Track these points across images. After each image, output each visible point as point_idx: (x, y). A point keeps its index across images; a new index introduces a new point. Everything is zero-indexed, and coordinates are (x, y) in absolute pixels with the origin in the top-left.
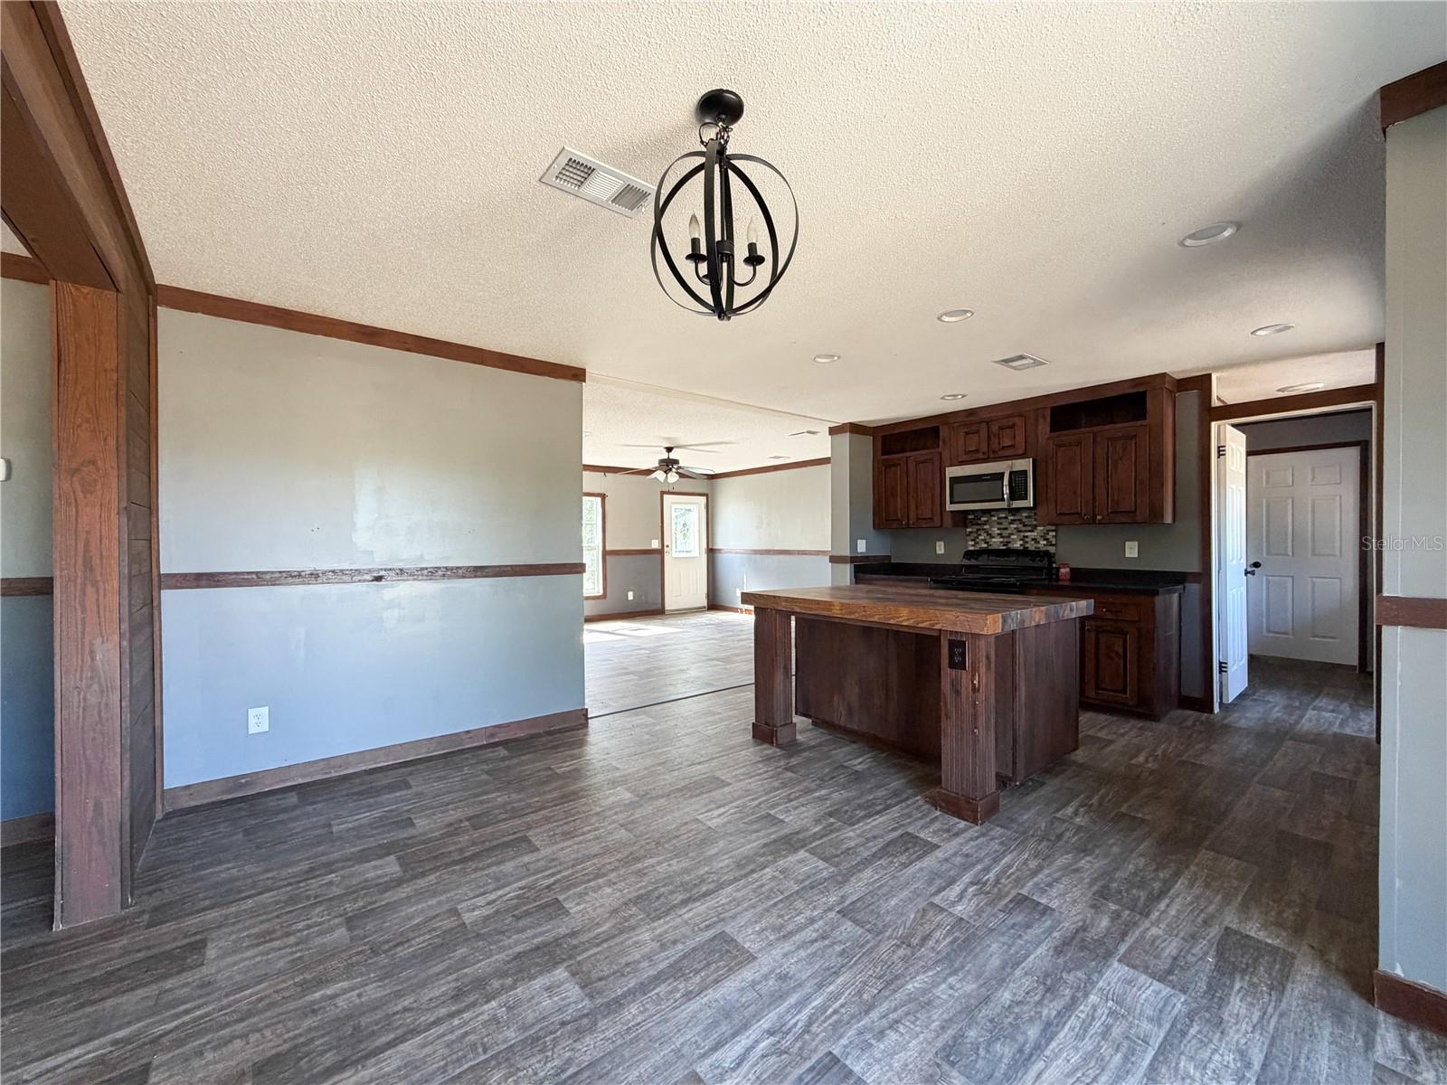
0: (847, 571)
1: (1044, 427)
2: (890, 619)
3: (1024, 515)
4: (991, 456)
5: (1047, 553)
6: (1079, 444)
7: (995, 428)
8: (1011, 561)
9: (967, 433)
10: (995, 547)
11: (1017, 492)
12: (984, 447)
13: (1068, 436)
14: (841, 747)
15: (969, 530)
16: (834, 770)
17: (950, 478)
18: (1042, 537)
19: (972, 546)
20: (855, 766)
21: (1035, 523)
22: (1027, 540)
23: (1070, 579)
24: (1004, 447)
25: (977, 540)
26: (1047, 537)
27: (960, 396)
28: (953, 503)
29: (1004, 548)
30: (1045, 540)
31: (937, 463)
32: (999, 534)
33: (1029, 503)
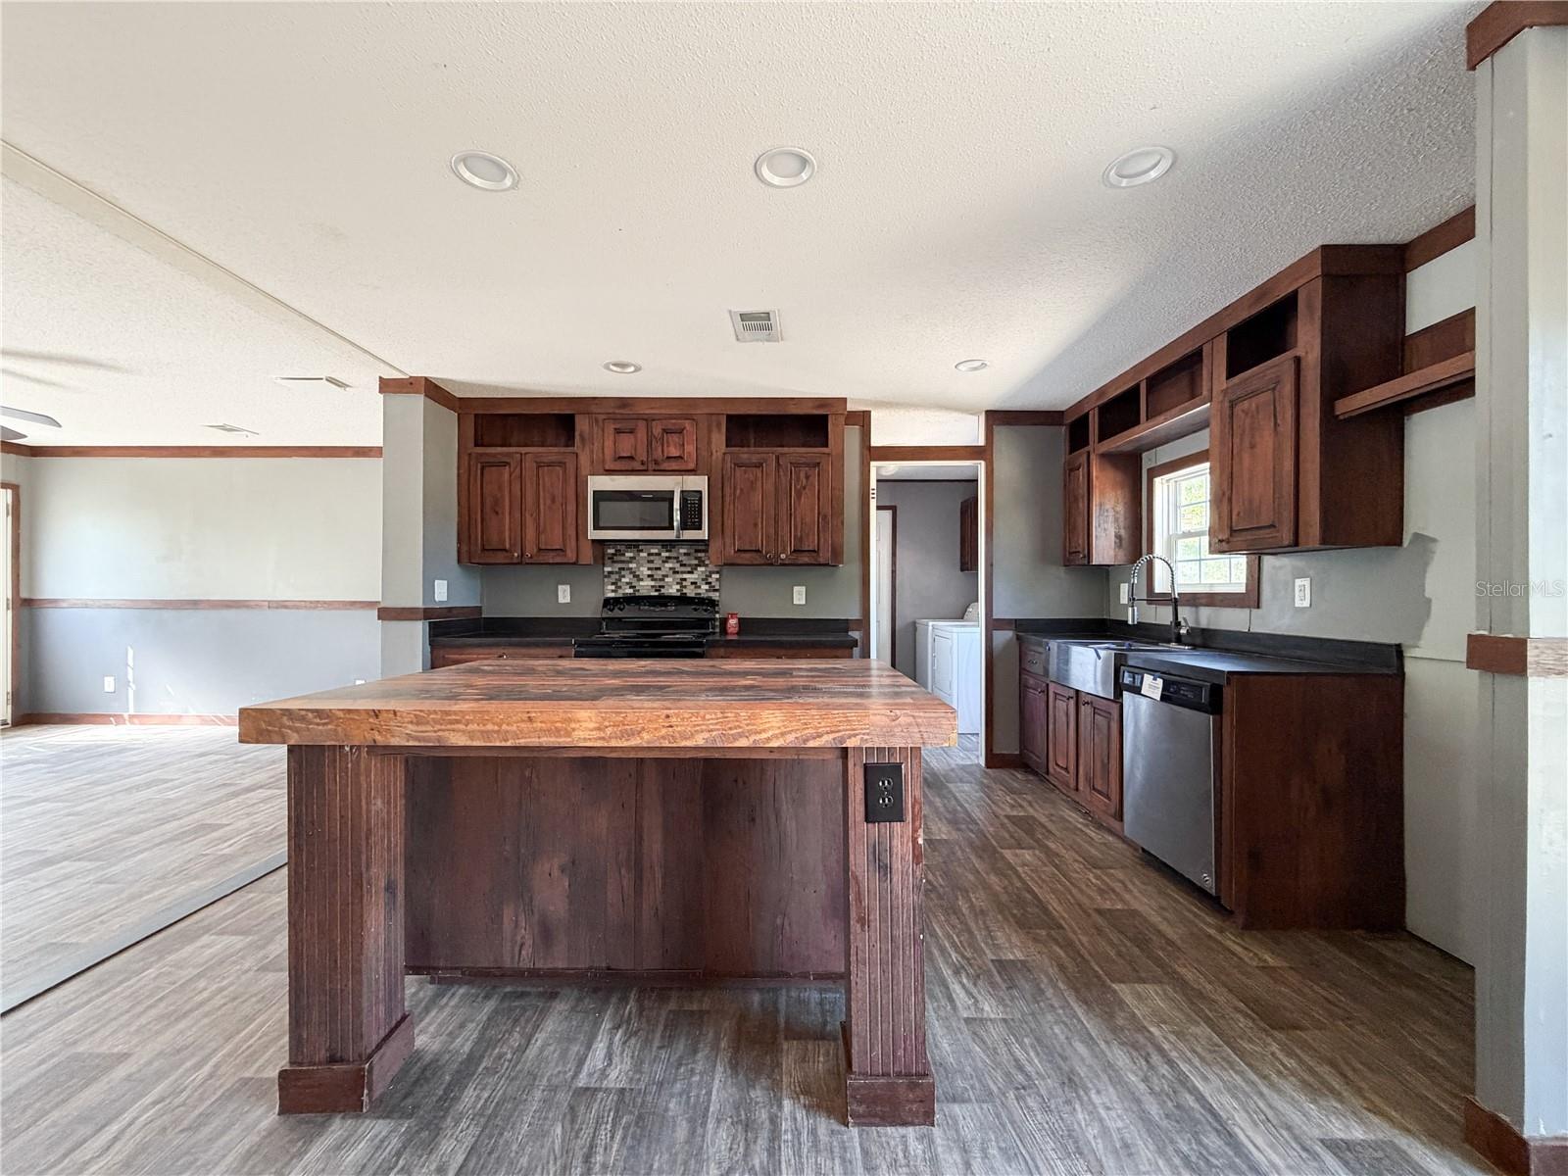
0: (416, 632)
1: (719, 439)
3: (682, 551)
4: (652, 466)
5: (713, 603)
6: (759, 465)
7: (657, 431)
8: (671, 612)
9: (618, 431)
10: (644, 592)
11: (691, 520)
12: (642, 455)
13: (745, 454)
15: (607, 569)
16: (573, 1121)
17: (594, 492)
18: (703, 580)
19: (613, 591)
20: (604, 1075)
21: (696, 562)
22: (684, 583)
23: (738, 634)
24: (668, 458)
25: (619, 584)
26: (710, 580)
27: (632, 369)
28: (596, 527)
29: (656, 594)
30: (707, 583)
31: (571, 467)
32: (649, 576)
33: (703, 534)
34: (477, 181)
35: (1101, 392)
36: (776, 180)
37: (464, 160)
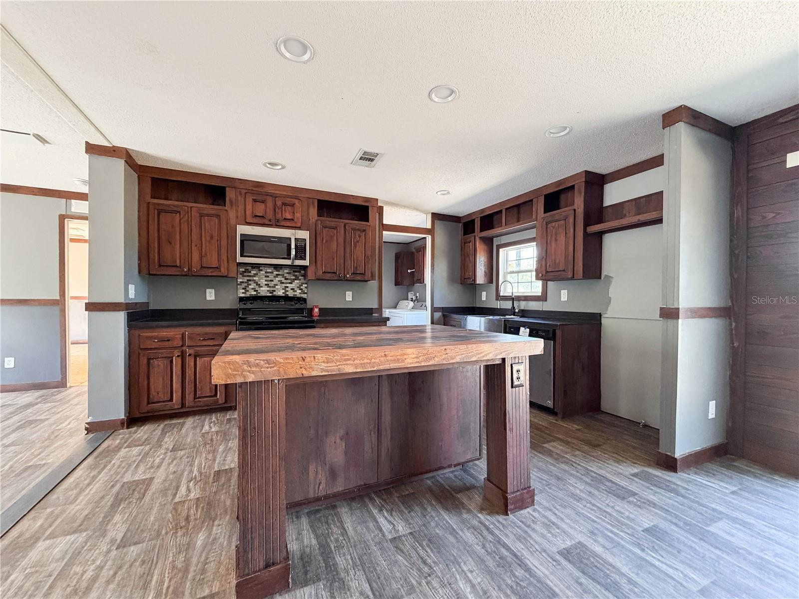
0: (120, 319)
1: (313, 211)
3: (289, 271)
4: (275, 223)
5: (305, 300)
6: (335, 228)
7: (279, 203)
8: (279, 305)
9: (255, 201)
10: (263, 294)
11: (300, 254)
12: (270, 215)
13: (328, 221)
15: (240, 280)
16: (402, 552)
17: (241, 234)
18: (298, 287)
19: (243, 293)
20: (396, 530)
21: (294, 277)
22: (287, 289)
23: (319, 316)
24: (285, 219)
25: (247, 289)
26: (302, 287)
27: (280, 167)
28: (242, 256)
29: (271, 295)
30: (300, 289)
31: (223, 217)
32: (266, 285)
33: (306, 263)
35: (482, 211)
37: (285, 42)
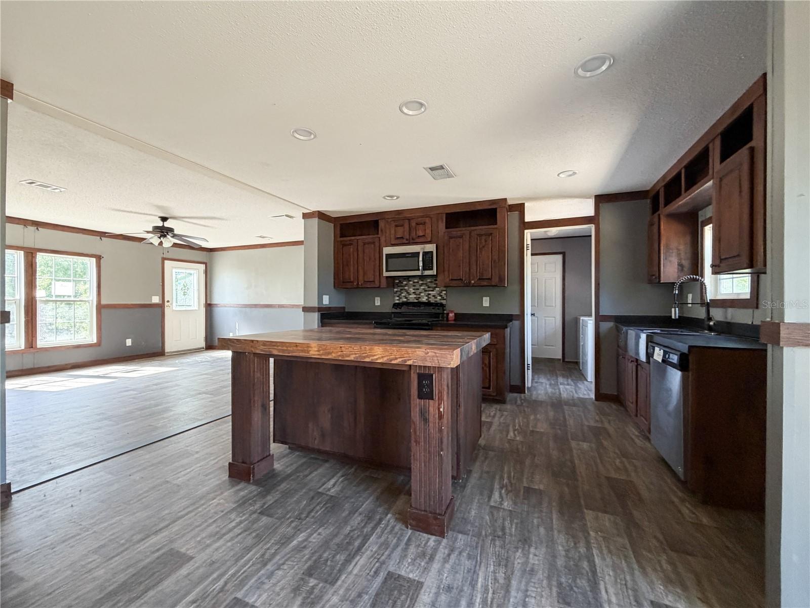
0: (315, 317)
1: (442, 226)
2: (365, 357)
3: (428, 280)
4: (411, 241)
5: (442, 305)
6: (461, 237)
7: (413, 224)
8: (422, 309)
9: (396, 226)
10: (411, 300)
11: (427, 266)
12: (407, 236)
13: (455, 232)
14: (316, 470)
15: (395, 290)
16: (310, 501)
17: (386, 254)
18: (438, 294)
19: (398, 300)
20: (329, 490)
21: (435, 286)
22: (430, 296)
23: (455, 320)
24: (419, 236)
25: (400, 296)
26: (441, 294)
27: (395, 198)
28: (387, 271)
29: (417, 301)
30: (440, 296)
31: (377, 244)
32: (414, 293)
33: (434, 272)
34: (302, 138)
36: (411, 113)
37: (295, 131)
